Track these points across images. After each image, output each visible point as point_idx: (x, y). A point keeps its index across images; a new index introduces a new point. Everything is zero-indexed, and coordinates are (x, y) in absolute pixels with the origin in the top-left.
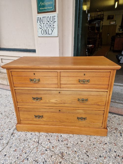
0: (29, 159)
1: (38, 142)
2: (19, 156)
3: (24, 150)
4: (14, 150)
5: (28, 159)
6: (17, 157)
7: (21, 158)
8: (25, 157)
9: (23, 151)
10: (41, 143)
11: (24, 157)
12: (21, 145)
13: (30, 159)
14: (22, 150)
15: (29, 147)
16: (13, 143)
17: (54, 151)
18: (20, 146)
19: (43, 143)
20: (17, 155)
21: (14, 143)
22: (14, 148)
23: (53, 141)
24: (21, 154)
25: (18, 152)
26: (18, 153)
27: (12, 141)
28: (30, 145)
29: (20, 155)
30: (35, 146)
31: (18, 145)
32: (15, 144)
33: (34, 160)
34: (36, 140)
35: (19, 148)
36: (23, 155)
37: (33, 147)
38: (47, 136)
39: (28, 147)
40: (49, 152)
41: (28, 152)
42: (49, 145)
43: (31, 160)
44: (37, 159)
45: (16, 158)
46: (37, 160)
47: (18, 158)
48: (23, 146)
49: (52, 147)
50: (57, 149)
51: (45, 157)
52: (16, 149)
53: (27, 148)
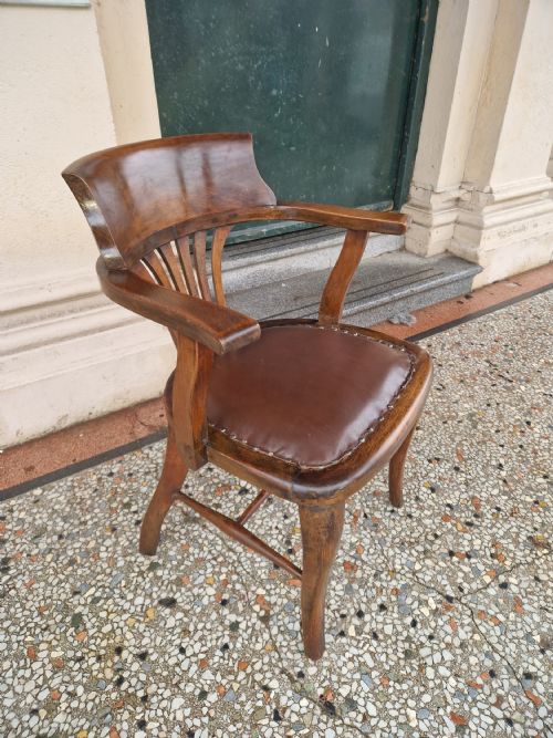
0: (532, 669)
1: (449, 599)
2: (498, 713)
3: (474, 674)
4: (451, 726)
5: (528, 676)
6: (502, 723)
7: (513, 703)
8: (514, 682)
9: (479, 681)
10: (461, 590)
11: (512, 687)
12: (438, 682)
13: (533, 665)
14: (469, 685)
15: (462, 645)
16: (402, 719)
17: (518, 561)
18: (440, 686)
19: (459, 581)
20: (491, 721)
21: (407, 716)
22: (443, 723)
23: (466, 543)
24: (493, 700)
25: (475, 711)
26: (482, 711)
27: (383, 724)
28: (448, 639)
29: (498, 705)
30: (469, 620)
31: (427, 698)
32: (412, 714)
33: (543, 651)
34: (431, 601)
35: (454, 695)
36: (500, 692)
37: (468, 629)
38: (425, 552)
39: (459, 651)
40: (513, 580)
41: (488, 663)
42: (481, 567)
43: (538, 664)
44: (537, 638)
45: (509, 729)
46: (542, 641)
47: (509, 722)
48: (443, 671)
49: (496, 561)
50: (511, 547)
51: (536, 605)
52: (453, 717)
53: (466, 660)
